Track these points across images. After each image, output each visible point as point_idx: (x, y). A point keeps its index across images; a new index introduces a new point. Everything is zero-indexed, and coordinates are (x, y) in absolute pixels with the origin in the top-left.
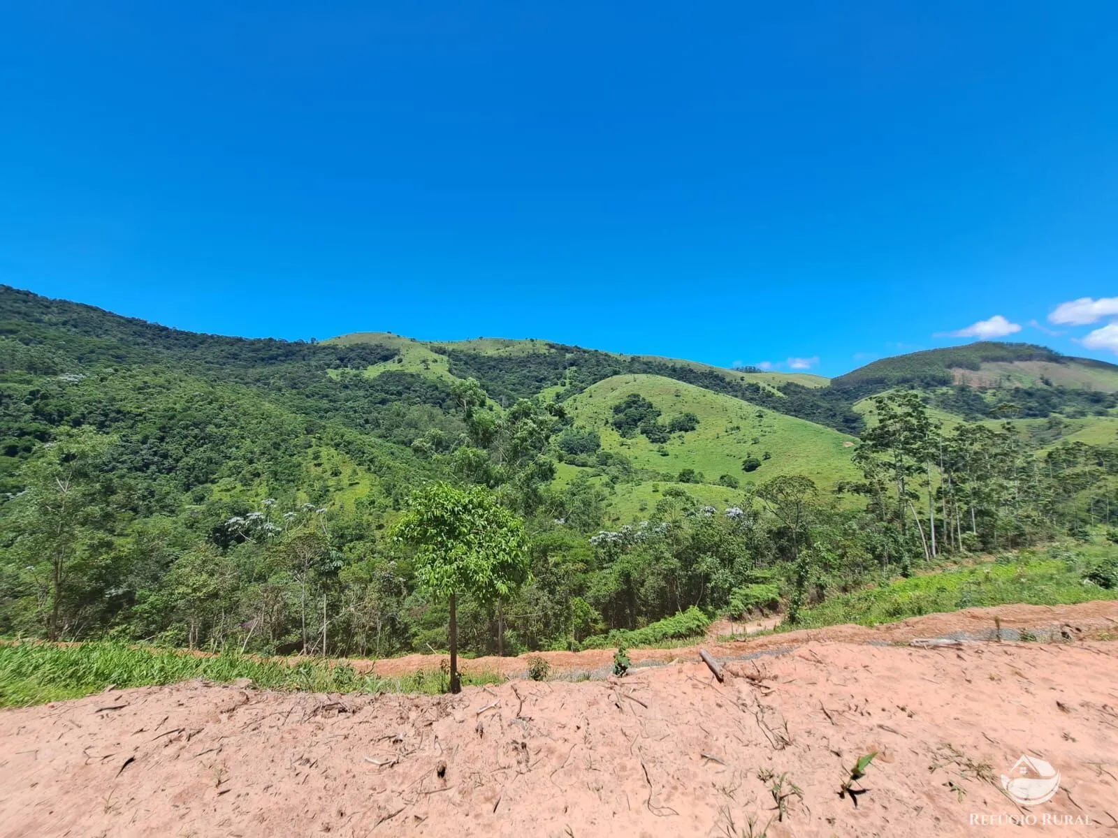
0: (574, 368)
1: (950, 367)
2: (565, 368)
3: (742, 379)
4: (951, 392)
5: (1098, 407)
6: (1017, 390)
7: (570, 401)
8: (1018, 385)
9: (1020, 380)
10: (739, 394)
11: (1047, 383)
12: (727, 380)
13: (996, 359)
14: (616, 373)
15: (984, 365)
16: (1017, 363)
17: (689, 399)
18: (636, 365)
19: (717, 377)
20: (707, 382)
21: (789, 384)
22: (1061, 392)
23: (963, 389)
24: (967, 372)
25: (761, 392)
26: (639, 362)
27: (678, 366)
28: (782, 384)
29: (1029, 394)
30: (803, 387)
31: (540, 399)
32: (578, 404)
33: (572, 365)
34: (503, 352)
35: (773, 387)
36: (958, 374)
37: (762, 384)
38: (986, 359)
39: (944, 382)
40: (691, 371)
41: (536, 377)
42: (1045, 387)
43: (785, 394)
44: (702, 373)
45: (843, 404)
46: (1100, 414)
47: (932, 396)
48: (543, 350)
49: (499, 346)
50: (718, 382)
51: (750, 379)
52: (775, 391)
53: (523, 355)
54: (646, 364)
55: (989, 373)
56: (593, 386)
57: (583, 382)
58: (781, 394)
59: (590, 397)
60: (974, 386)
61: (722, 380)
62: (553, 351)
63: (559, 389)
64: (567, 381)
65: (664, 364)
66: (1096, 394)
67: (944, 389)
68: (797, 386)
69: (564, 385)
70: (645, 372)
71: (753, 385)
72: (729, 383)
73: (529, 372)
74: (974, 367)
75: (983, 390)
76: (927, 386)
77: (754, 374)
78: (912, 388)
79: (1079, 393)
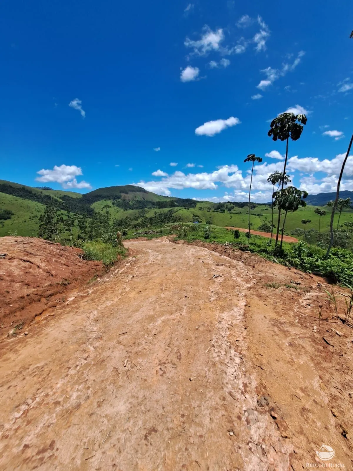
1: (121, 192)
3: (41, 193)
4: (121, 201)
5: (154, 206)
6: (137, 201)
8: (138, 199)
10: (40, 200)
11: (144, 199)
12: (33, 193)
13: (133, 191)
15: (130, 193)
16: (137, 192)
19: (27, 191)
20: (21, 193)
21: (65, 196)
22: (147, 202)
23: (124, 200)
24: (125, 195)
25: (52, 199)
27: (1, 184)
28: (62, 196)
29: (140, 202)
30: (71, 197)
35: (58, 197)
36: (123, 195)
37: (52, 196)
38: (130, 191)
39: (119, 197)
40: (11, 187)
43: (63, 200)
44: (18, 189)
45: (87, 205)
46: (154, 208)
47: (116, 202)
50: (28, 193)
51: (45, 193)
52: (58, 199)
55: (131, 195)
58: (61, 200)
60: (127, 199)
61: (30, 192)
67: (119, 200)
68: (69, 197)
71: (47, 196)
72: (34, 194)
74: (127, 193)
75: (129, 200)
76: (114, 199)
77: (48, 191)
78: (110, 199)
79: (150, 202)
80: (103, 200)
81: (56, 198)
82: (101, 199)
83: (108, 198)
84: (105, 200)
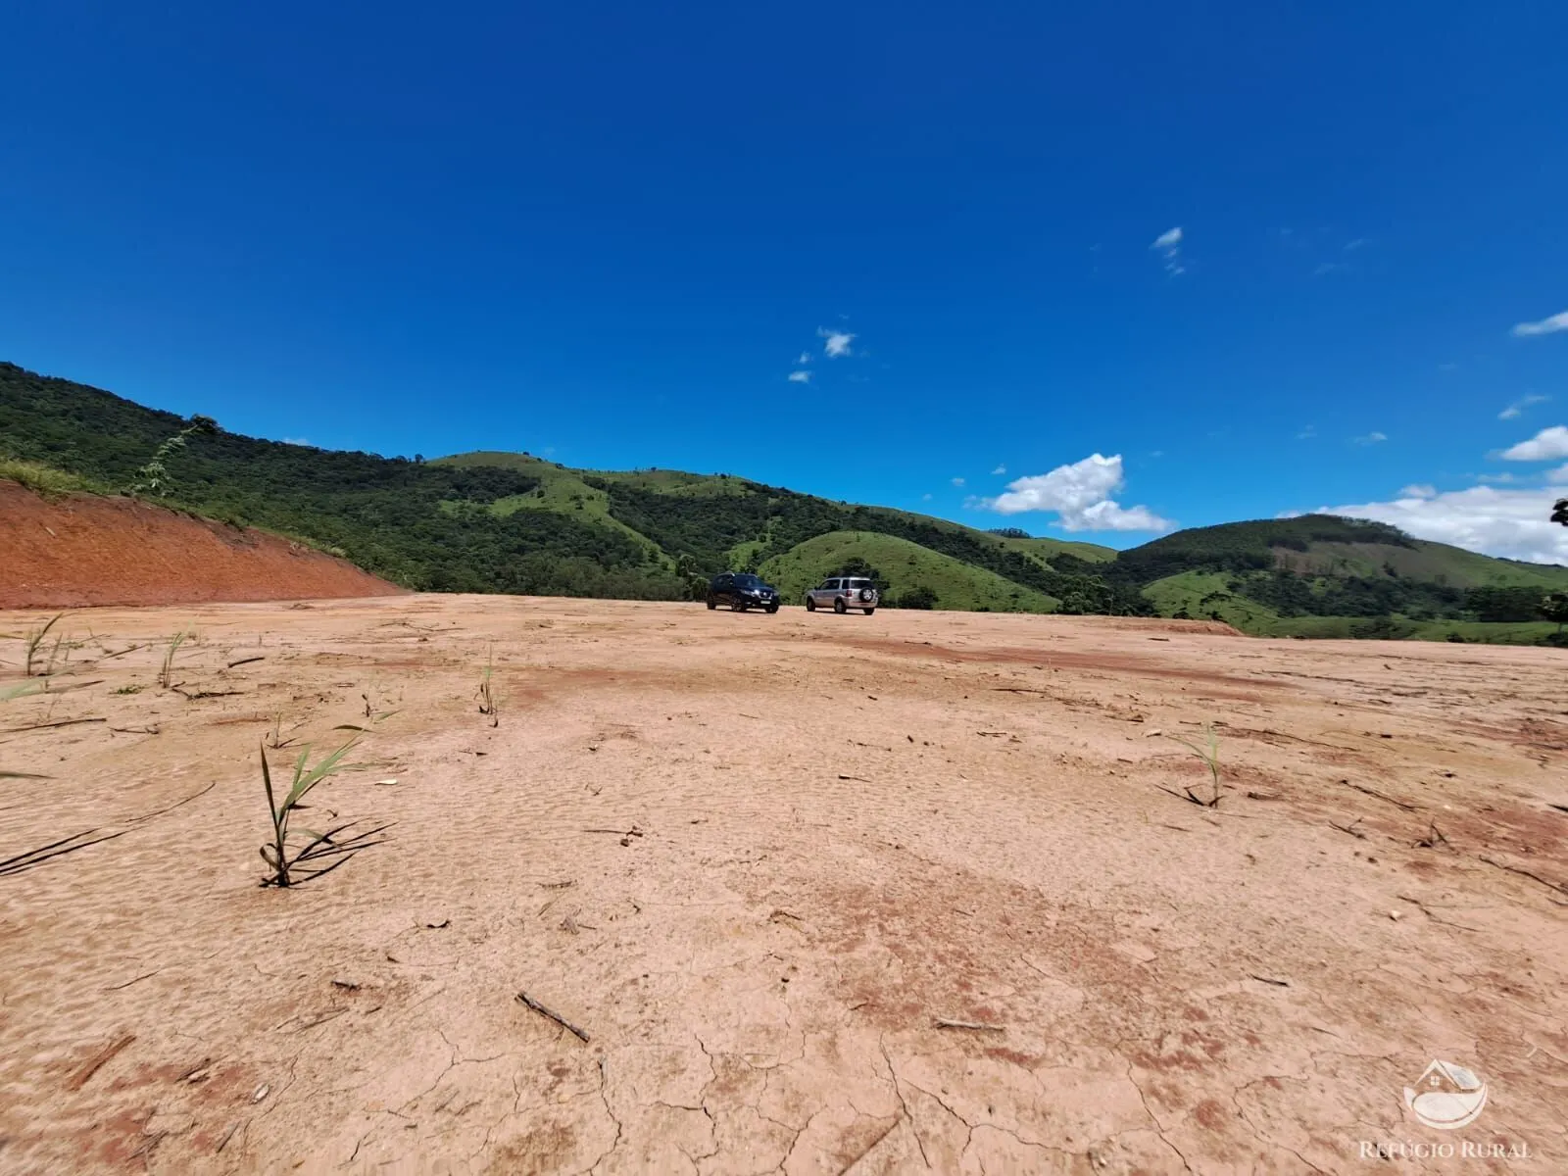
0: (778, 519)
1: (1271, 544)
2: (766, 518)
3: (1001, 545)
4: (1269, 578)
6: (1352, 580)
7: (771, 562)
8: (1356, 573)
9: (1357, 566)
10: (996, 565)
11: (1391, 573)
12: (982, 545)
13: (1328, 538)
14: (834, 528)
15: (1316, 545)
16: (1355, 545)
17: (927, 568)
18: (863, 519)
19: (969, 540)
20: (955, 547)
21: (1063, 556)
22: (1408, 586)
23: (1284, 575)
24: (1291, 553)
25: (1025, 564)
26: (866, 514)
27: (918, 523)
28: (1054, 556)
29: (1367, 586)
30: (1081, 560)
31: (732, 557)
32: (782, 568)
33: (775, 514)
34: (684, 490)
35: (1042, 559)
36: (1279, 553)
37: (1027, 554)
38: (1317, 537)
39: (1262, 564)
40: (935, 531)
41: (727, 527)
42: (1388, 577)
43: (1055, 568)
44: (949, 535)
45: (1131, 586)
47: (1243, 581)
48: (739, 492)
49: (678, 482)
50: (971, 547)
51: (1013, 546)
52: (1043, 564)
53: (709, 496)
54: (873, 517)
55: (1320, 555)
56: (801, 544)
57: (789, 538)
58: (1050, 569)
59: (798, 558)
60: (1299, 570)
61: (975, 545)
62: (751, 493)
63: (756, 545)
64: (768, 536)
65: (900, 520)
66: (1450, 590)
67: (1262, 573)
68: (1073, 558)
69: (763, 540)
70: (874, 529)
71: (1015, 554)
72: (984, 550)
73: (717, 520)
74: (1301, 547)
75: (1310, 577)
76: (1238, 568)
77: (1020, 540)
78: (1220, 570)
79: (1429, 588)
80: (1192, 573)
81: (1035, 560)
82: (1185, 569)
83: (1215, 563)
84: (1200, 573)
